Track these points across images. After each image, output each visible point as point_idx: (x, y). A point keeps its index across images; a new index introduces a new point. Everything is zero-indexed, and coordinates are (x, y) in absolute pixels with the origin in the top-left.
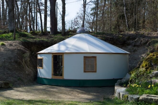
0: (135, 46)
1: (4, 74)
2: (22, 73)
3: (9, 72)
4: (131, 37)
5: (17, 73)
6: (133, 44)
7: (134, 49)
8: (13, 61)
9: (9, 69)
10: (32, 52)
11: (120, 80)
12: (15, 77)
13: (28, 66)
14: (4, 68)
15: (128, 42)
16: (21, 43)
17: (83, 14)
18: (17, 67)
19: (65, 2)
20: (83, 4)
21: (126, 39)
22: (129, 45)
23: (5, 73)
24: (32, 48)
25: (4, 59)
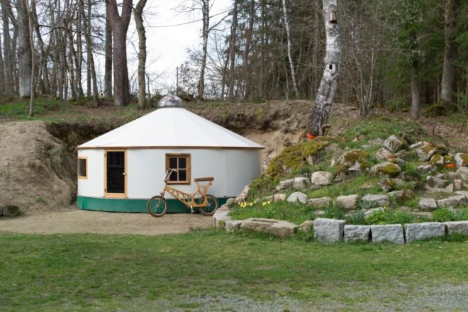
0: (286, 131)
1: (9, 190)
2: (44, 188)
3: (18, 186)
4: (280, 114)
5: (34, 189)
6: (284, 128)
7: (285, 138)
8: (26, 163)
9: (18, 180)
10: (69, 146)
11: (232, 199)
12: (31, 197)
13: (58, 175)
14: (8, 178)
15: (275, 123)
16: (45, 126)
17: (203, 54)
18: (34, 176)
19: (146, 34)
20: (202, 28)
21: (270, 116)
22: (275, 129)
23: (10, 188)
24: (70, 136)
25: (8, 159)
